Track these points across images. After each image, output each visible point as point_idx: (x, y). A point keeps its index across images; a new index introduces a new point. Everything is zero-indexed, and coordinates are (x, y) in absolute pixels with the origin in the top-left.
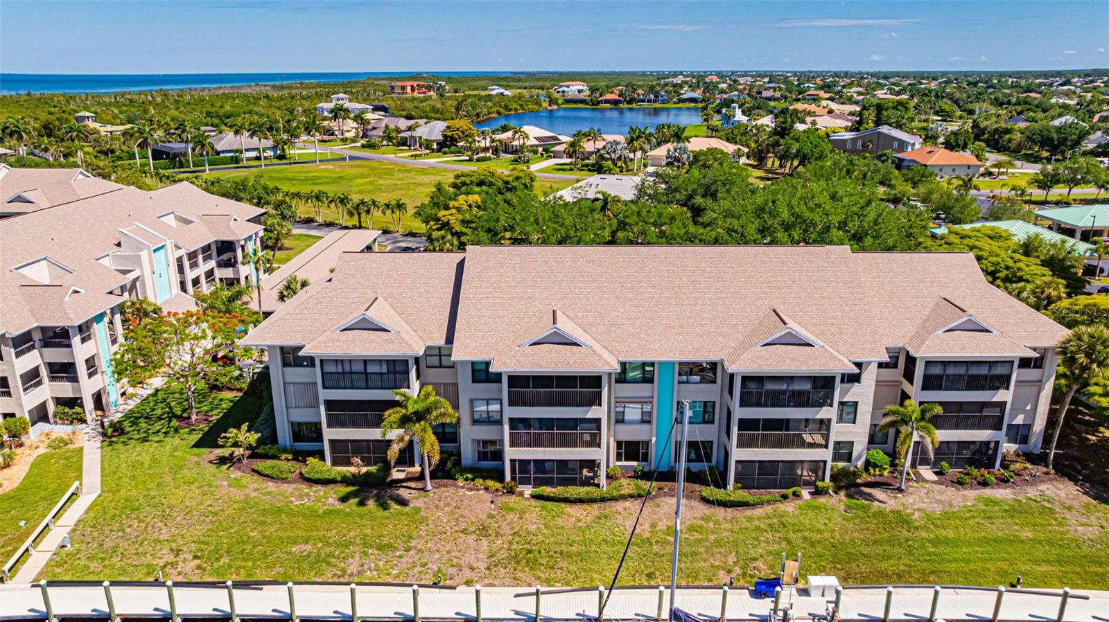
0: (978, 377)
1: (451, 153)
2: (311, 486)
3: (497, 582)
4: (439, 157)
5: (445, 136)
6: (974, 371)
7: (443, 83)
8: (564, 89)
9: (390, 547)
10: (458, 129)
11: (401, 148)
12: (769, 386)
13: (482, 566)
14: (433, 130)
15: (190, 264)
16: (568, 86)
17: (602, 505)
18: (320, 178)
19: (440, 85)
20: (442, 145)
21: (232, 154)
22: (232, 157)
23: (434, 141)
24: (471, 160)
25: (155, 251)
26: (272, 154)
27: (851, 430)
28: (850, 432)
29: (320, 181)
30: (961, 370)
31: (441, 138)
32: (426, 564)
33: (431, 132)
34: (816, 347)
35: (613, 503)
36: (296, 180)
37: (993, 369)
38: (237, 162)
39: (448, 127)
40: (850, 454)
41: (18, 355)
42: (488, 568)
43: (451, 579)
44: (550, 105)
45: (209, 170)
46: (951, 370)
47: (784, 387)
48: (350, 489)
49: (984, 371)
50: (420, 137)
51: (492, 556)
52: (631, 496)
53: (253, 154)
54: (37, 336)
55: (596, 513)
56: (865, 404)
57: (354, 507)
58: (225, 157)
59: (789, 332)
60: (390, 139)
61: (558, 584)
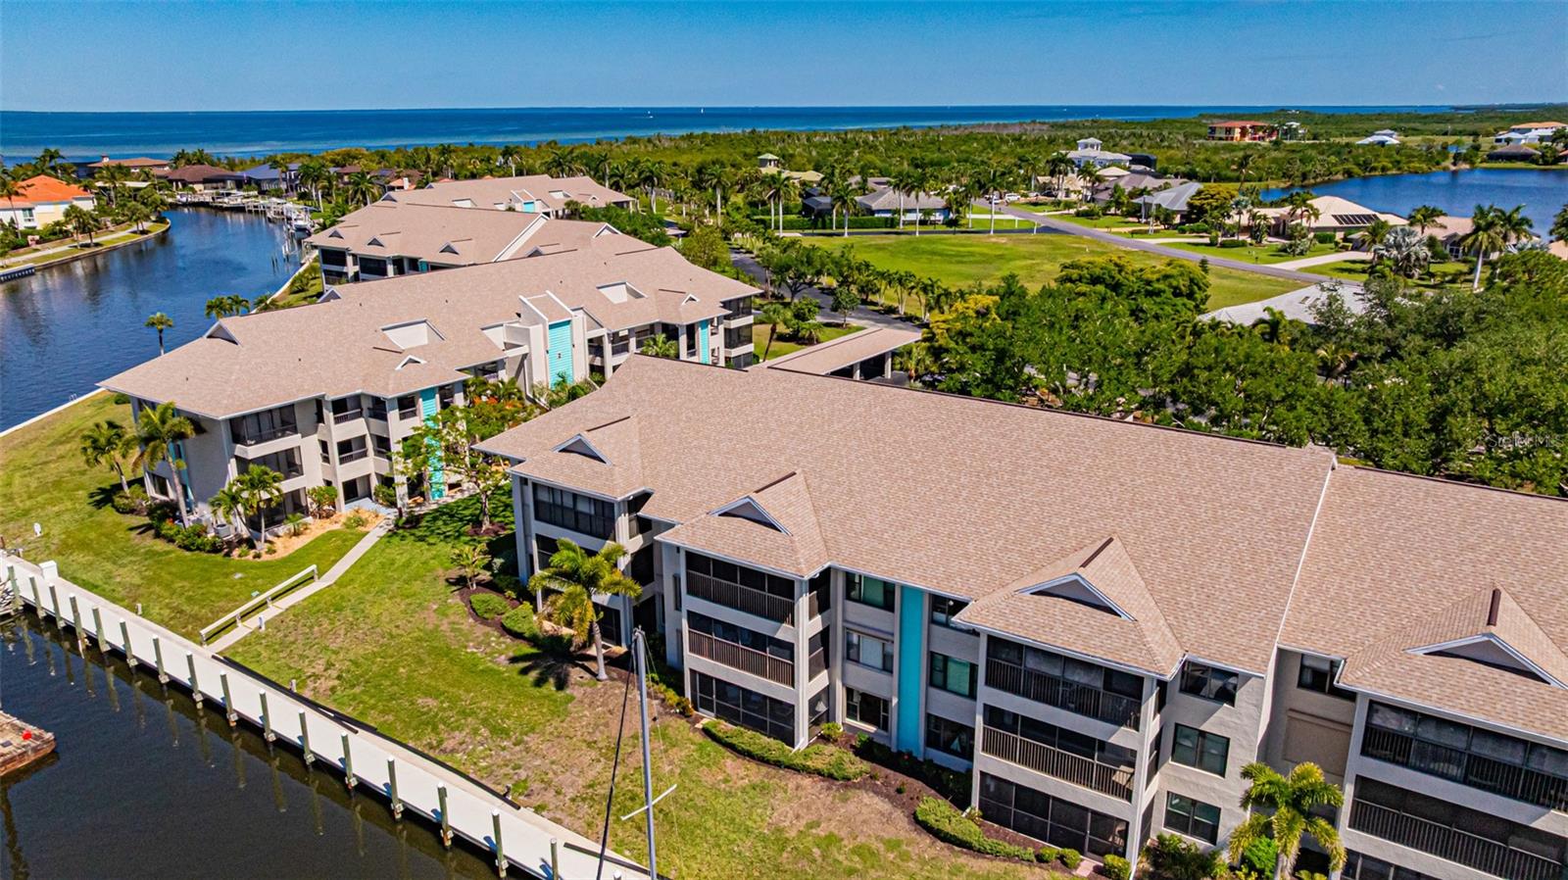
0: (1495, 765)
1: (1192, 231)
2: (502, 635)
3: (567, 820)
4: (1173, 236)
5: (1190, 205)
6: (1486, 750)
7: (1295, 125)
8: (1513, 135)
9: (505, 733)
10: (1212, 196)
11: (1131, 219)
12: (1031, 663)
13: (571, 793)
14: (1177, 195)
15: (613, 348)
16: (1522, 131)
17: (772, 771)
18: (972, 254)
19: (1290, 127)
20: (1187, 218)
21: (889, 215)
22: (887, 219)
23: (1178, 212)
24: (1212, 244)
25: (551, 327)
26: (942, 218)
27: (1217, 786)
28: (1214, 790)
29: (972, 259)
30: (1459, 741)
31: (1186, 208)
32: (520, 768)
33: (1175, 201)
34: (1123, 617)
35: (789, 774)
36: (940, 255)
37: (1535, 757)
38: (892, 226)
39: (1199, 193)
40: (1215, 829)
41: (338, 421)
42: (573, 800)
43: (528, 795)
44: (1454, 164)
45: (849, 234)
46: (1429, 733)
47: (1056, 672)
48: (534, 651)
49: (1513, 757)
50: (1159, 206)
51: (590, 786)
52: (819, 773)
53: (916, 216)
54: (366, 404)
55: (756, 780)
56: (1241, 746)
57: (515, 674)
58: (878, 219)
59: (1076, 581)
60: (1119, 205)
61: (627, 853)
